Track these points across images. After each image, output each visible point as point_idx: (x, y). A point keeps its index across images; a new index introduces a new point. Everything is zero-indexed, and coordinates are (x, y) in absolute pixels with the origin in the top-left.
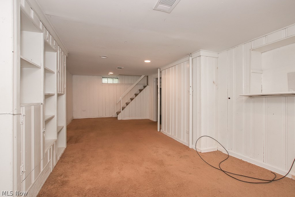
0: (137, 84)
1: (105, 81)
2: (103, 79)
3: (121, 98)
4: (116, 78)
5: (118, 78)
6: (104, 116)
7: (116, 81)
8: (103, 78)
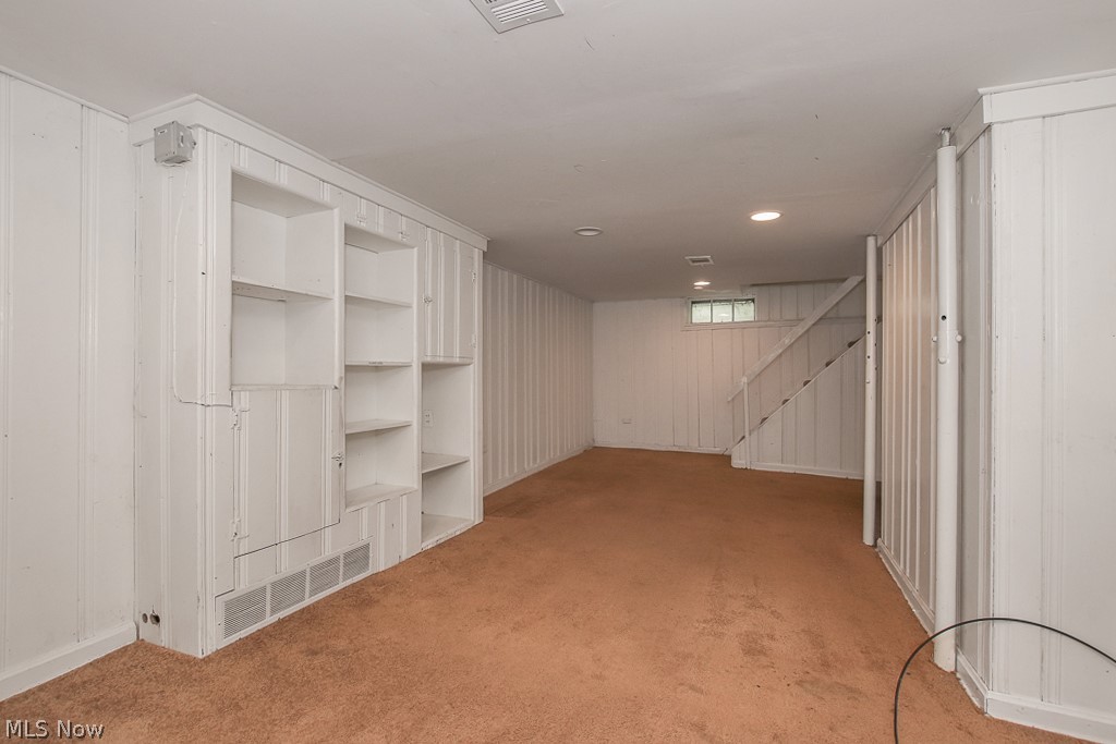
0: (820, 319)
1: (701, 314)
2: (694, 309)
3: (745, 380)
4: (747, 300)
5: (753, 300)
6: (694, 448)
7: (745, 313)
8: (693, 303)
